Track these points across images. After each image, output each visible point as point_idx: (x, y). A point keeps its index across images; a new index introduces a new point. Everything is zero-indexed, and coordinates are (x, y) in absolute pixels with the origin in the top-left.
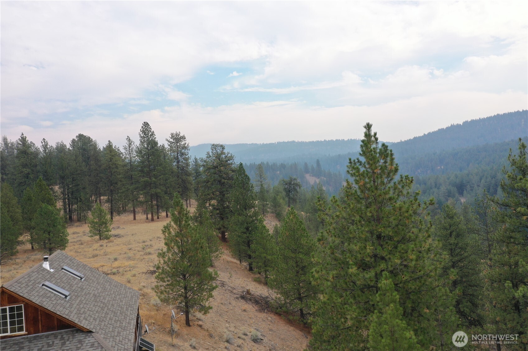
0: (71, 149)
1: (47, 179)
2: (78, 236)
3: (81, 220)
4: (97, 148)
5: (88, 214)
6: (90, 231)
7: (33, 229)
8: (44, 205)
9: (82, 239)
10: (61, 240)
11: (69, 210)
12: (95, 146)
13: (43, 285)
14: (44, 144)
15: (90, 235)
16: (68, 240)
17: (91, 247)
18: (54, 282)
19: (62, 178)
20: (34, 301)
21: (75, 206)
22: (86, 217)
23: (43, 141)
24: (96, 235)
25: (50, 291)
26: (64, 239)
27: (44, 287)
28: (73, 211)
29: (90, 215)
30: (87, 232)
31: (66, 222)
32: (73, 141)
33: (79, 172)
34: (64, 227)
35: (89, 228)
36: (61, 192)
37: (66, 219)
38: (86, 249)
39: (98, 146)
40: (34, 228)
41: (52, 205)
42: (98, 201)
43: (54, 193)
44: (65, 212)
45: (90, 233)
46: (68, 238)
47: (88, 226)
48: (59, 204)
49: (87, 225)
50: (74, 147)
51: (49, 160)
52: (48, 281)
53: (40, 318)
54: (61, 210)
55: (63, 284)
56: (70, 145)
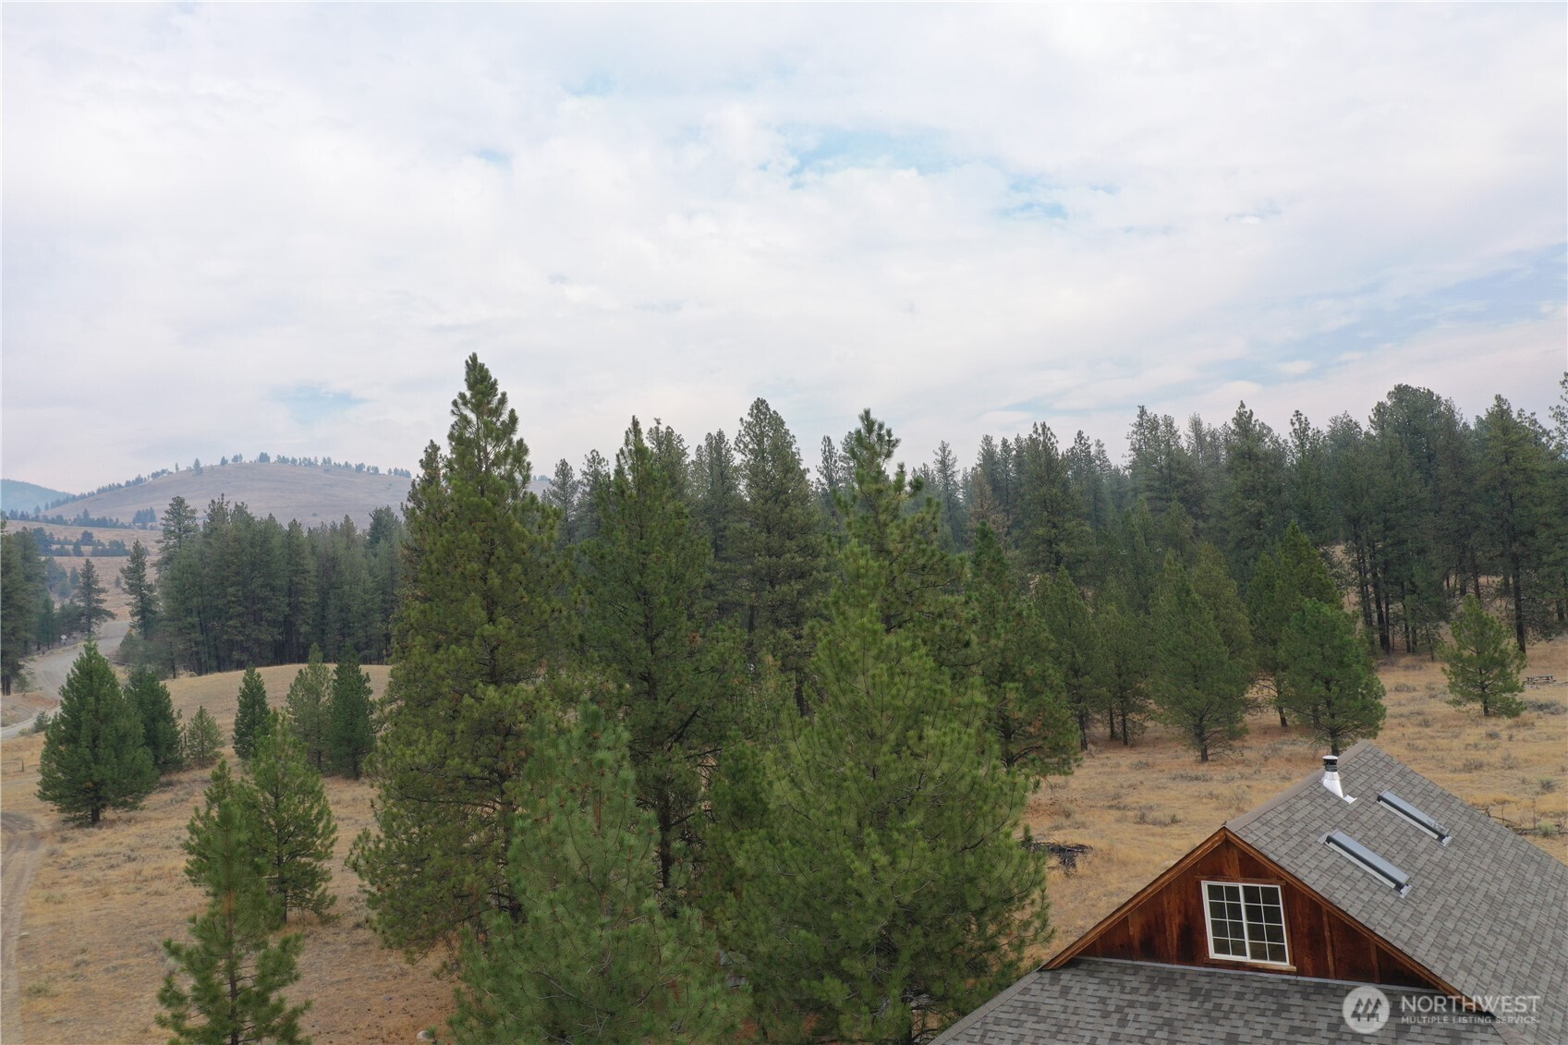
0: (1373, 432)
1: (1312, 528)
2: (1413, 699)
3: (1421, 648)
4: (1455, 423)
5: (1441, 631)
6: (1452, 687)
7: (1283, 671)
8: (1308, 604)
9: (1426, 709)
10: (1364, 708)
11: (1380, 616)
12: (1449, 418)
13: (1329, 840)
14: (1297, 426)
15: (1451, 697)
16: (1385, 710)
17: (1456, 737)
18: (1358, 835)
19: (1354, 521)
20: (1307, 881)
21: (1396, 607)
22: (1434, 639)
23: (1294, 419)
24: (1471, 698)
25: (1349, 862)
26: (1372, 704)
27: (1332, 845)
28: (1391, 622)
29: (1445, 632)
30: (1441, 686)
31: (1373, 653)
32: (1380, 409)
33: (1402, 502)
34: (1371, 670)
35: (1445, 677)
36: (1352, 565)
37: (1372, 643)
38: (1444, 743)
39: (1457, 417)
40: (1285, 668)
41: (1332, 601)
42: (1471, 591)
43: (1332, 566)
44: (1368, 622)
45: (1451, 692)
46: (1384, 702)
47: (1443, 670)
48: (1351, 600)
49: (1438, 666)
50: (1382, 428)
51: (1315, 472)
52: (1343, 830)
53: (1327, 934)
54: (1357, 617)
55: (1387, 847)
56: (1371, 421)
